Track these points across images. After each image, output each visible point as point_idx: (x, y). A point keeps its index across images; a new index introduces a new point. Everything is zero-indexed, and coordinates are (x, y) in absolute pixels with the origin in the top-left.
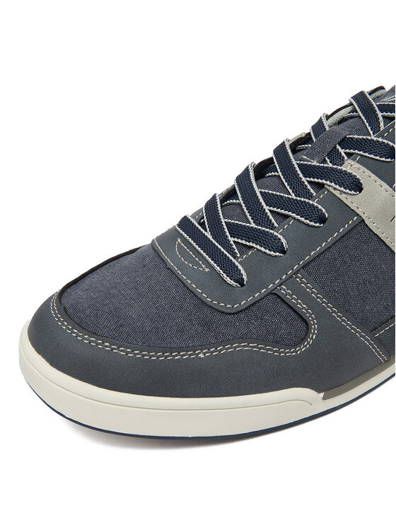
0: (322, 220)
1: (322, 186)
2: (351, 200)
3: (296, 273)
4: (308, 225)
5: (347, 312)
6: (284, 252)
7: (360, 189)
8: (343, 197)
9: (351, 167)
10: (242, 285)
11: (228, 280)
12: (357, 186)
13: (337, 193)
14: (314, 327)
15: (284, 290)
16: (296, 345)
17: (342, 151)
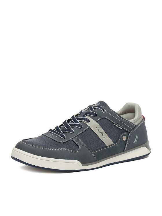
0: (82, 127)
1: (81, 121)
2: (88, 124)
3: (76, 136)
4: (79, 128)
5: (87, 146)
6: (74, 133)
7: (89, 122)
8: (86, 123)
9: (87, 117)
10: (65, 138)
11: (62, 137)
12: (89, 121)
13: (85, 122)
14: (80, 148)
15: (73, 140)
16: (76, 150)
17: (86, 115)
